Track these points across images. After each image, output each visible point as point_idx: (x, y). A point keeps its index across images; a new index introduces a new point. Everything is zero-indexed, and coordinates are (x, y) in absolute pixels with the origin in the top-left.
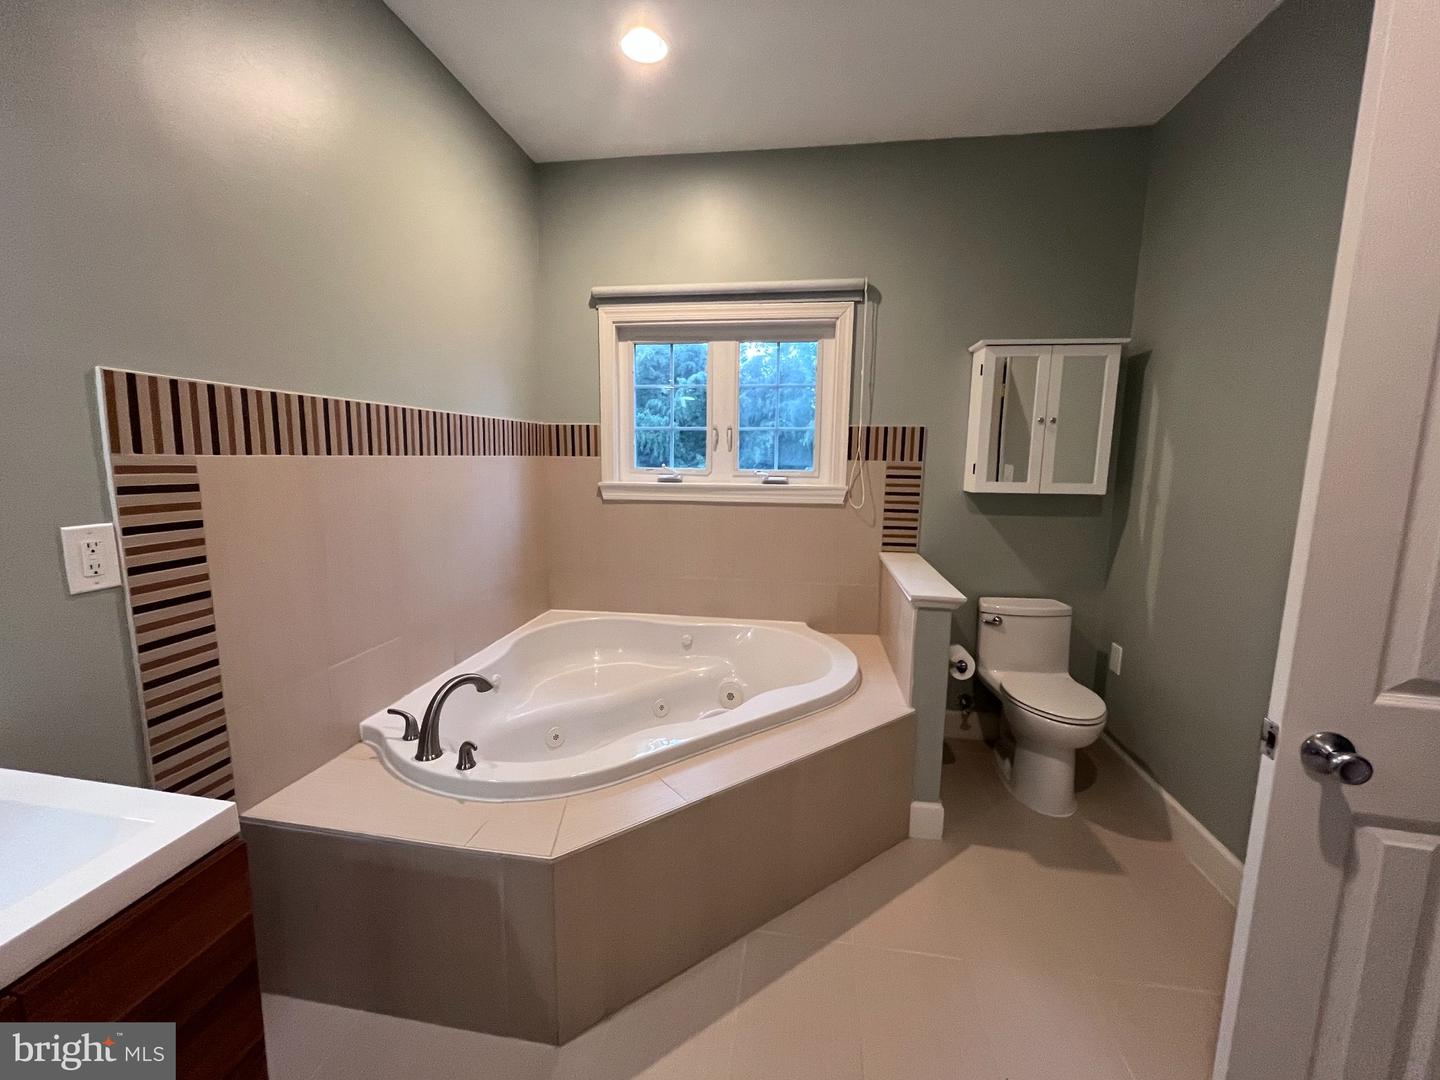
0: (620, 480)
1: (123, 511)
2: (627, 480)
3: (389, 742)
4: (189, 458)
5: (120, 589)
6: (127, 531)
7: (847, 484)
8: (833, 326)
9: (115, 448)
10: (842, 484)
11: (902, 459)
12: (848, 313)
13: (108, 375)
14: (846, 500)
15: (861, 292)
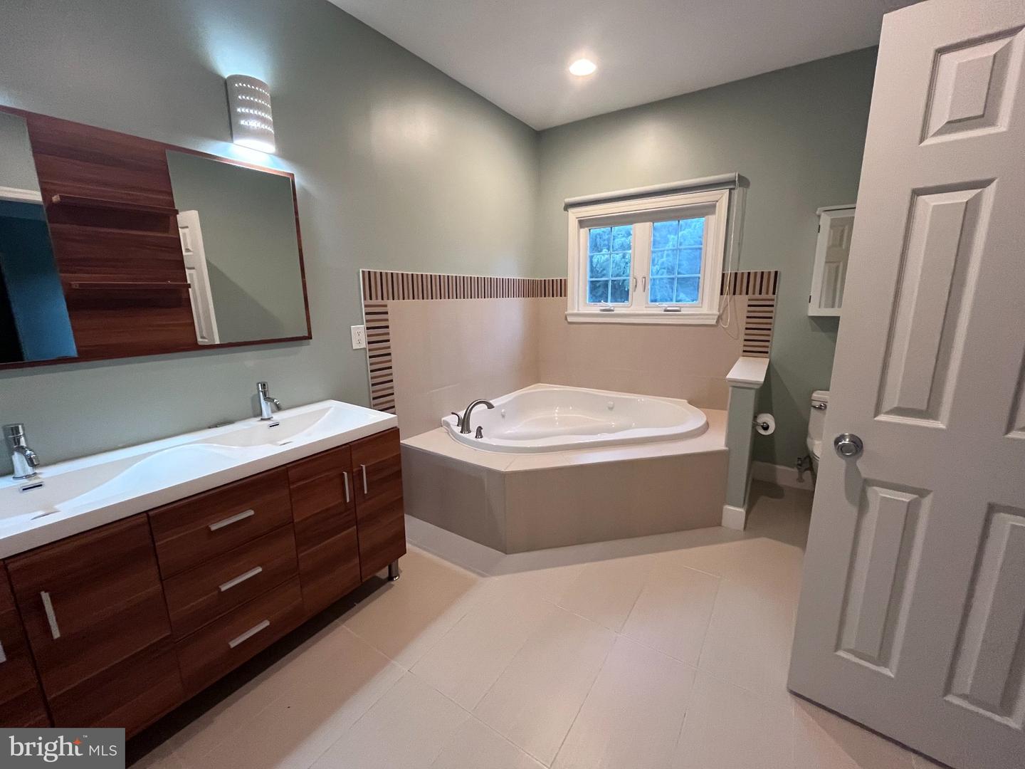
0: (578, 310)
1: (367, 321)
2: (582, 311)
3: (451, 426)
4: (385, 302)
5: (365, 349)
6: (368, 328)
7: (719, 311)
8: (714, 206)
9: (365, 299)
10: (716, 312)
11: (760, 294)
12: (724, 197)
13: (363, 272)
14: (717, 322)
15: (733, 182)
